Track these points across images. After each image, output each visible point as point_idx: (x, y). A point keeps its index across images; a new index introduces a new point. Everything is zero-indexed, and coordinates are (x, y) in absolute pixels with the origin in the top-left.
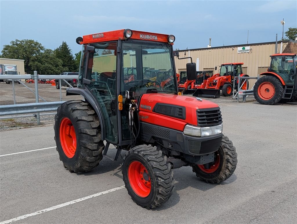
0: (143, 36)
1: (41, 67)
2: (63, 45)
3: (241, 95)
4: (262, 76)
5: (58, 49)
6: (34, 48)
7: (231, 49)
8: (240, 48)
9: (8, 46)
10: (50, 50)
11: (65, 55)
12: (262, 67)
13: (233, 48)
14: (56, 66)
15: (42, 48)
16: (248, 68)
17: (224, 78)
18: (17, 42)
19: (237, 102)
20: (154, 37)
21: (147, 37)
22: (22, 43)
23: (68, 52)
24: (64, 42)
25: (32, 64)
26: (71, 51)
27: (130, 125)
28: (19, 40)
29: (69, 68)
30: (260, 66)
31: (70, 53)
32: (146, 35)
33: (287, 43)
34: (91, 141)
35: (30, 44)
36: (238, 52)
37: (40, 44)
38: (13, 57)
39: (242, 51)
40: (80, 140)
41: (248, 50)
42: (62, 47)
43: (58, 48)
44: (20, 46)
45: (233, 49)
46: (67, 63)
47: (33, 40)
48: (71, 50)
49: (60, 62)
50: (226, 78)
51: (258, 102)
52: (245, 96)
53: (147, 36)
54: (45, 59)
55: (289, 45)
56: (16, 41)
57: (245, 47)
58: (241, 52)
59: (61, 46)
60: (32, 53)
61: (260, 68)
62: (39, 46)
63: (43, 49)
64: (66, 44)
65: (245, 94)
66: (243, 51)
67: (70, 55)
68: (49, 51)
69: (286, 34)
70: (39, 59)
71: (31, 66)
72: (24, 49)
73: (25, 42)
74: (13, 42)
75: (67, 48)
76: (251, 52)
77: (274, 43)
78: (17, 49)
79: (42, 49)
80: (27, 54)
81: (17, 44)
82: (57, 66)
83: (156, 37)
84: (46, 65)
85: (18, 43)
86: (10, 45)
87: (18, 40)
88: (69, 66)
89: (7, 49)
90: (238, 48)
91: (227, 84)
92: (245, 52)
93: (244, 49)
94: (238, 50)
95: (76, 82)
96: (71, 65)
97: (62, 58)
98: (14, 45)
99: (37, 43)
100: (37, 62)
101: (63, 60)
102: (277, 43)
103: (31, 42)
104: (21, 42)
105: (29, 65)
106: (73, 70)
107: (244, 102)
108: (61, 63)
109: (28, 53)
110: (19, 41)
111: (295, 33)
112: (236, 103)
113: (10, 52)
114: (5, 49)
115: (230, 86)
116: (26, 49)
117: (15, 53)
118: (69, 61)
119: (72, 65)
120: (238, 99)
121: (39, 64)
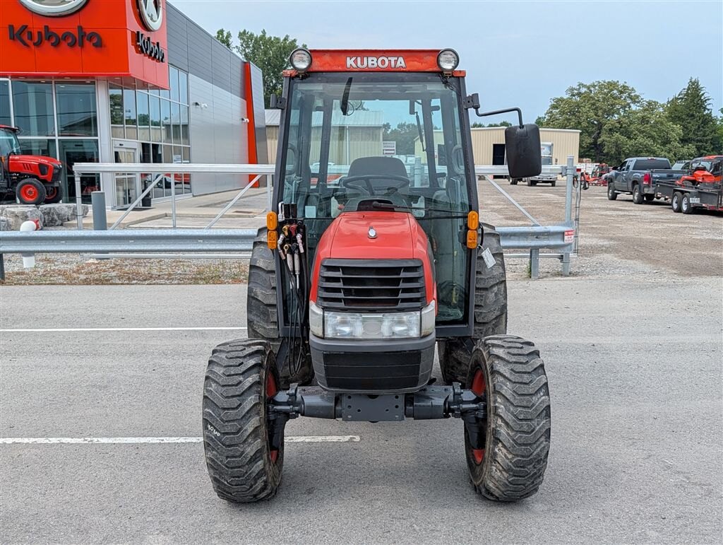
0: (355, 62)
1: (626, 145)
2: (689, 89)
5: (677, 99)
6: (617, 101)
9: (561, 100)
10: (655, 102)
11: (691, 113)
14: (664, 144)
15: (635, 99)
18: (580, 88)
20: (393, 59)
21: (370, 62)
22: (591, 91)
23: (701, 106)
24: (693, 80)
25: (606, 139)
26: (708, 102)
28: (585, 84)
29: (698, 148)
31: (705, 108)
32: (365, 59)
34: (265, 317)
35: (609, 92)
37: (633, 89)
38: (568, 124)
42: (687, 94)
43: (677, 96)
44: (585, 97)
46: (694, 133)
47: (616, 81)
48: (709, 99)
49: (677, 130)
53: (370, 59)
54: (638, 127)
56: (578, 87)
59: (684, 92)
60: (610, 112)
62: (629, 94)
63: (638, 102)
64: (698, 86)
67: (707, 111)
68: (651, 106)
70: (624, 125)
71: (602, 145)
72: (593, 104)
73: (597, 88)
74: (572, 89)
75: (698, 96)
78: (578, 105)
79: (634, 102)
80: (599, 116)
81: (579, 94)
82: (666, 142)
83: (401, 59)
84: (640, 139)
85: (583, 90)
86: (566, 97)
87: (582, 84)
88: (698, 141)
89: (557, 108)
95: (649, 182)
96: (705, 138)
97: (683, 120)
98: (574, 96)
99: (624, 86)
100: (617, 135)
101: (685, 128)
103: (612, 85)
104: (588, 88)
105: (599, 141)
106: (708, 151)
108: (678, 134)
109: (600, 113)
110: (584, 86)
113: (562, 113)
114: (554, 107)
116: (598, 104)
117: (574, 114)
118: (699, 127)
119: (708, 138)
121: (623, 138)
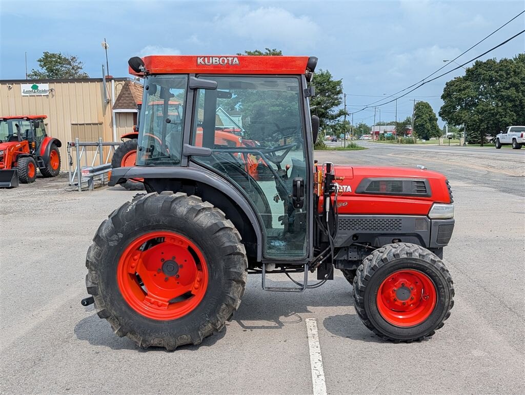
3: (86, 177)
4: (126, 140)
7: (6, 86)
8: (28, 87)
12: (80, 124)
13: (11, 86)
16: (49, 125)
17: (17, 146)
19: (78, 190)
27: (327, 221)
30: (74, 123)
33: (123, 83)
36: (23, 94)
39: (30, 91)
40: (230, 268)
41: (45, 91)
45: (10, 88)
50: (20, 145)
51: (123, 188)
52: (92, 178)
55: (128, 85)
57: (37, 85)
58: (30, 94)
61: (74, 126)
65: (92, 174)
66: (35, 92)
69: (39, 63)
76: (53, 96)
77: (101, 80)
90: (22, 85)
91: (27, 158)
92: (39, 94)
93: (35, 88)
94: (22, 91)
102: (105, 81)
107: (92, 190)
111: (56, 62)
112: (77, 192)
115: (32, 161)
120: (79, 185)
